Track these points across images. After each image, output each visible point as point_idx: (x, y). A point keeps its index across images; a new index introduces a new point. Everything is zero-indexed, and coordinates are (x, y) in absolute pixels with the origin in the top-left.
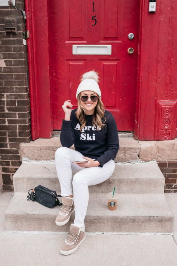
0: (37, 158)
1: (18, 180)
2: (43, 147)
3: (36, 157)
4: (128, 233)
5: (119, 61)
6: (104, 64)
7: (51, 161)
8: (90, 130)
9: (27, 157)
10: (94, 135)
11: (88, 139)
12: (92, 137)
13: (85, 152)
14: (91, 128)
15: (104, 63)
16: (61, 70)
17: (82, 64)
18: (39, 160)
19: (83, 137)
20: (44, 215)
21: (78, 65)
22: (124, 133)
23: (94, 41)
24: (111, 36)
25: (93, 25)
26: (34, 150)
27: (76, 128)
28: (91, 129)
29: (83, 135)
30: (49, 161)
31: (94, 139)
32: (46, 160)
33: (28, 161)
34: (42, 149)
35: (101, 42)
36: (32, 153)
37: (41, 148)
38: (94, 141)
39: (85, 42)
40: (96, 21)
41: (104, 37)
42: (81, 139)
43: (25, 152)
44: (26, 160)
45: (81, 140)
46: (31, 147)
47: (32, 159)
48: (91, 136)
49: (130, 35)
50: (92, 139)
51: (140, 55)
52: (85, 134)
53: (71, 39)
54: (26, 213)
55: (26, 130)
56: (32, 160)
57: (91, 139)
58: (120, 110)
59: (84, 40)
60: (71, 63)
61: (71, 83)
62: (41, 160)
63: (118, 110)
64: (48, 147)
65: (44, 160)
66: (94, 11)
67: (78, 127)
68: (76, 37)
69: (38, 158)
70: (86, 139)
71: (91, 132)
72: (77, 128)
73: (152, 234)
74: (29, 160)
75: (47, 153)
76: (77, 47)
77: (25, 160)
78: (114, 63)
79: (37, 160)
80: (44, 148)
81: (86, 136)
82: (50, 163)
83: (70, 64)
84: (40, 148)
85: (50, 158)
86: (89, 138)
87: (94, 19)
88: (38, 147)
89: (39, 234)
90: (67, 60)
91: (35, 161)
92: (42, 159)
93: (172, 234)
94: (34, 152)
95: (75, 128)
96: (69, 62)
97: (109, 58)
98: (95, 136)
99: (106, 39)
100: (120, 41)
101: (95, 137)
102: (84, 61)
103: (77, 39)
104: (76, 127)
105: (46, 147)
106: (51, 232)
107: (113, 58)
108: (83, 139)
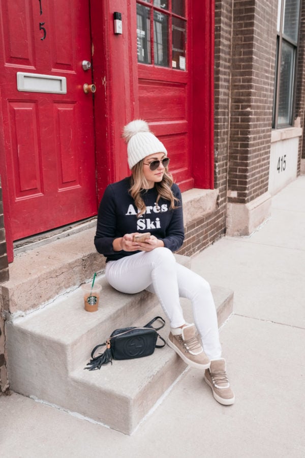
0: (35, 302)
2: (41, 276)
3: (33, 301)
5: (75, 104)
6: (59, 110)
7: (54, 298)
8: (150, 213)
9: (20, 310)
10: (157, 219)
14: (152, 210)
15: (59, 107)
17: (31, 109)
18: (38, 304)
19: (141, 224)
21: (26, 110)
23: (42, 69)
24: (63, 63)
25: (43, 38)
26: (30, 289)
27: (128, 212)
28: (152, 211)
29: (141, 221)
30: (51, 300)
31: (158, 226)
32: (48, 299)
33: (23, 316)
34: (41, 282)
35: (54, 70)
36: (26, 296)
37: (39, 280)
38: (159, 228)
39: (32, 68)
40: (45, 32)
41: (56, 63)
42: (138, 228)
43: (16, 300)
44: (20, 316)
47: (28, 309)
48: (153, 222)
49: (85, 63)
50: (156, 227)
51: (111, 97)
52: (144, 220)
53: (11, 59)
55: (3, 254)
56: (28, 312)
57: (154, 227)
58: (81, 185)
59: (31, 65)
60: (17, 107)
61: (19, 146)
62: (40, 304)
63: (78, 186)
64: (49, 272)
65: (45, 301)
66: (41, 12)
67: (131, 210)
68: (20, 56)
69: (36, 303)
70: (146, 227)
71: (152, 216)
72: (130, 213)
74: (23, 314)
75: (49, 284)
76: (25, 76)
77: (17, 318)
78: (69, 108)
79: (34, 306)
80: (43, 277)
81: (146, 223)
82: (54, 303)
83: (15, 109)
84: (37, 281)
85: (52, 293)
86: (151, 226)
87: (43, 28)
88: (36, 279)
90: (11, 101)
91: (32, 310)
92: (41, 301)
93: (233, 313)
94: (30, 292)
95: (127, 213)
96: (13, 104)
97: (64, 100)
98: (160, 220)
99: (58, 65)
100: (74, 72)
102: (33, 104)
103: (21, 60)
104: (129, 211)
105: (46, 275)
107: (69, 100)
108: (141, 228)
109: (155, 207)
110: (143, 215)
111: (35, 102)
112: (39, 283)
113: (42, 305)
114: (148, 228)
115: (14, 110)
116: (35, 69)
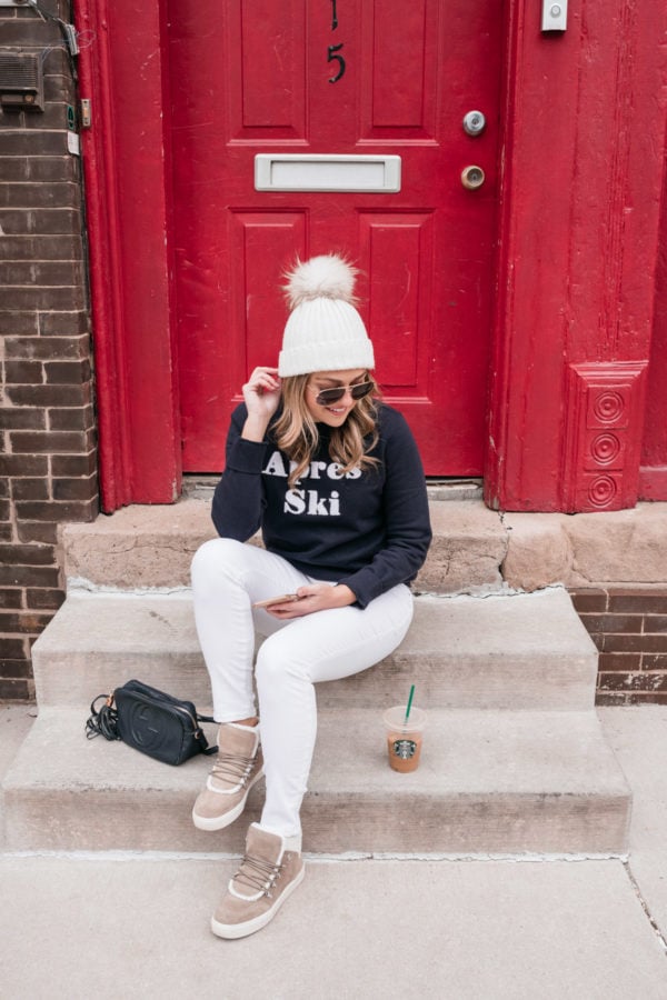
0: (125, 577)
1: (54, 661)
2: (143, 535)
3: (119, 574)
4: (461, 856)
5: (431, 215)
6: (371, 228)
7: (174, 589)
8: (319, 478)
9: (86, 577)
10: (335, 494)
11: (312, 512)
12: (327, 505)
13: (304, 557)
14: (326, 471)
15: (374, 222)
16: (213, 248)
17: (291, 225)
18: (131, 584)
19: (294, 501)
20: (149, 789)
21: (275, 228)
22: (449, 484)
23: (333, 139)
24: (397, 123)
25: (333, 79)
26: (112, 550)
27: (268, 468)
28: (323, 473)
29: (296, 494)
30: (167, 590)
31: (335, 510)
32: (158, 585)
33: (90, 590)
34: (141, 546)
35: (363, 142)
36: (103, 560)
37: (136, 542)
38: (335, 517)
39: (302, 142)
40: (342, 63)
41: (374, 127)
42: (287, 508)
43: (78, 557)
44: (82, 587)
45: (288, 512)
46: (101, 536)
47: (106, 583)
48: (323, 500)
49: (469, 117)
50: (329, 511)
51: (509, 194)
52: (302, 493)
53: (248, 131)
54: (83, 785)
55: (80, 475)
56: (103, 587)
57: (323, 512)
58: (431, 399)
59: (299, 138)
60: (250, 222)
61: (249, 298)
62: (137, 586)
63: (424, 400)
64: (165, 537)
65: (149, 585)
66: (335, 25)
67: (276, 464)
68: (267, 123)
69: (127, 580)
70: (307, 509)
71: (323, 486)
72: (272, 470)
73: (552, 857)
74: (92, 586)
75: (162, 558)
76: (272, 162)
77: (76, 587)
78: (411, 223)
79: (121, 584)
80: (148, 539)
81: (307, 501)
82: (171, 597)
83: (247, 225)
84: (133, 542)
85: (171, 577)
86: (317, 508)
87: (335, 57)
88: (128, 537)
89: (133, 860)
90: (236, 211)
91: (115, 589)
92: (141, 581)
93: (624, 858)
94: (112, 555)
95: (264, 469)
96: (240, 217)
97: (392, 206)
98: (339, 498)
99: (379, 131)
100: (433, 141)
101: (340, 502)
102: (297, 217)
103: (271, 131)
104: (270, 466)
105: (155, 539)
106: (178, 854)
107: (407, 206)
108: (295, 508)
109: (332, 466)
110: (300, 480)
111: (304, 212)
112: (135, 546)
113: (140, 588)
114: (309, 513)
115: (244, 228)
116: (307, 145)
